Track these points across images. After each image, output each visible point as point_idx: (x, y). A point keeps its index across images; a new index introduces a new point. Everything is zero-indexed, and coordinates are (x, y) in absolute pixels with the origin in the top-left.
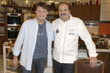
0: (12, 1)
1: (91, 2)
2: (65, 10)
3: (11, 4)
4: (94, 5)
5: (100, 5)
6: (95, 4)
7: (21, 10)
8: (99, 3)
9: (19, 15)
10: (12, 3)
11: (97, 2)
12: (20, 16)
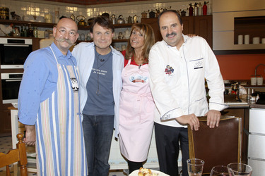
0: (7, 10)
1: (191, 10)
2: (174, 25)
3: (5, 18)
4: (198, 16)
5: (211, 16)
6: (200, 14)
7: (32, 31)
8: (209, 11)
9: (28, 42)
10: (7, 14)
11: (205, 8)
12: (31, 44)
